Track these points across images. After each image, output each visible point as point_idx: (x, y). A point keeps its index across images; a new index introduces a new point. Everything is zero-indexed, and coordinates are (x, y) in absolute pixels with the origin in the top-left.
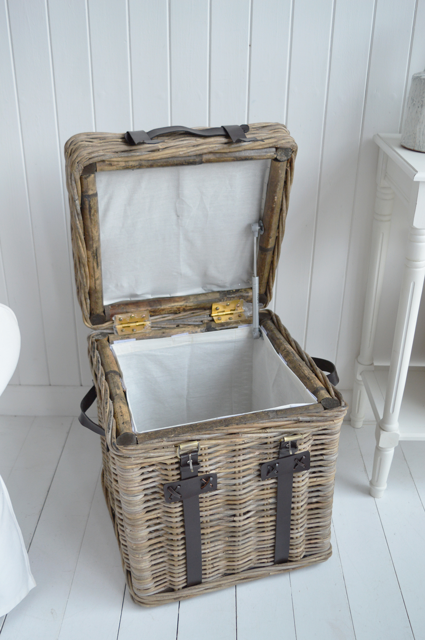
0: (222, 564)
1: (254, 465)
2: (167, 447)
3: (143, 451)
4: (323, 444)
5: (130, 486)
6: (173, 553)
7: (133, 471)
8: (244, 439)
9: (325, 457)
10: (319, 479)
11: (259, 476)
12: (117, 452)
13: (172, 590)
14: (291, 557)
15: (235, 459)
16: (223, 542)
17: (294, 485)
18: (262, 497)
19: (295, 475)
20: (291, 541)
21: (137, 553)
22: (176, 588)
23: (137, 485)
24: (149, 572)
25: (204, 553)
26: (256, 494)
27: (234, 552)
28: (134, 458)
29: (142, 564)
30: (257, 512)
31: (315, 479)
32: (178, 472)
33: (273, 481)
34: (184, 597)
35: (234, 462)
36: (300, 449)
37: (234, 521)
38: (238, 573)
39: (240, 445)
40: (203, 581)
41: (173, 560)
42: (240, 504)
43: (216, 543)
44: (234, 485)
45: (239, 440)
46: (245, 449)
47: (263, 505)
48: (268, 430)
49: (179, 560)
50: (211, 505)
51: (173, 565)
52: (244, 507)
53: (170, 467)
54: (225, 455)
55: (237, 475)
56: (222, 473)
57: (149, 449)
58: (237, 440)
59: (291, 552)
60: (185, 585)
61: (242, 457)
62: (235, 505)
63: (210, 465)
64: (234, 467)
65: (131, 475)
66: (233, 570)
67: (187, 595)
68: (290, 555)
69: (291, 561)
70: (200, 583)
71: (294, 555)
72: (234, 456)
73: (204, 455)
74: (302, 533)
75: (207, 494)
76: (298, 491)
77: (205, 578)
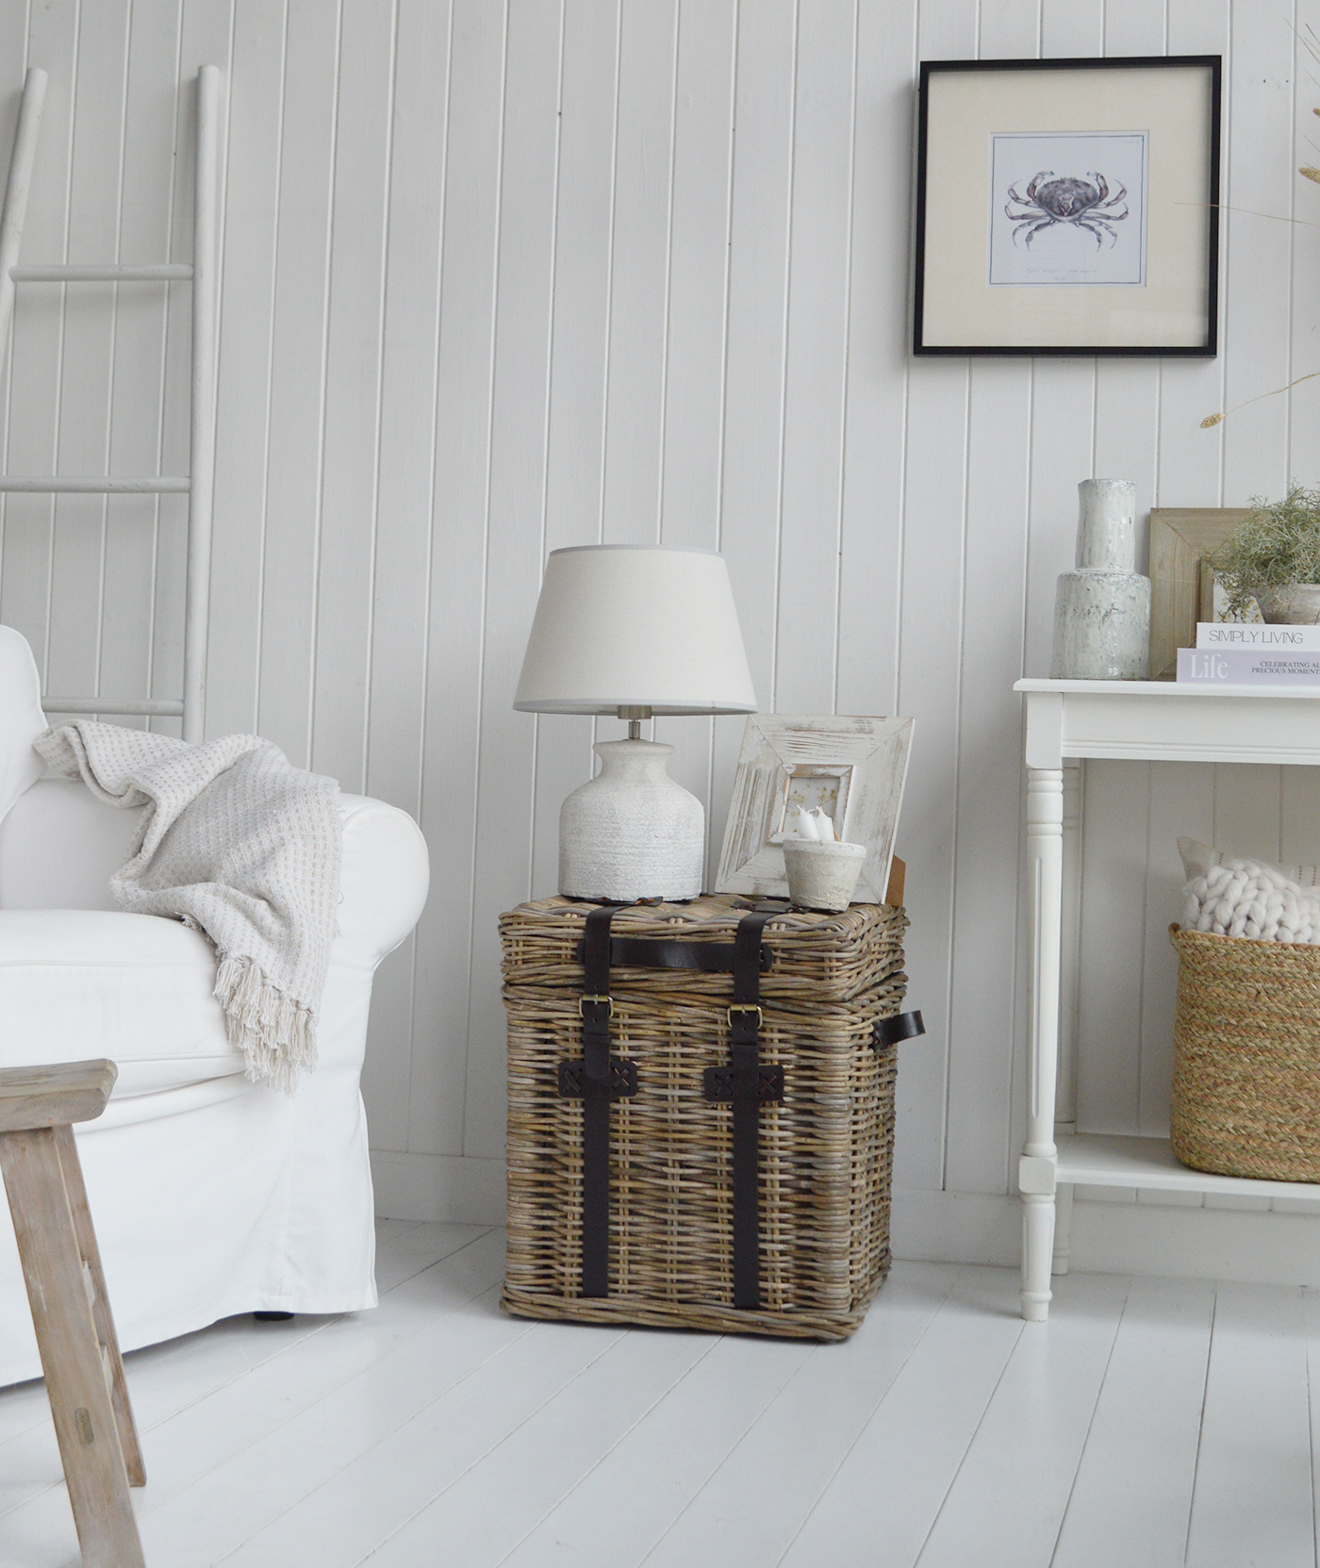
0: (647, 1272)
1: (697, 1072)
3: (538, 996)
4: (811, 1068)
5: (516, 1057)
6: (566, 1208)
8: (680, 1015)
9: (817, 1096)
10: (810, 1140)
11: (706, 1096)
13: (561, 1294)
14: (766, 1300)
15: (666, 1050)
16: (647, 1220)
17: (762, 1131)
18: (712, 1143)
19: (763, 1110)
20: (761, 1257)
22: (566, 1289)
23: (525, 1057)
24: (527, 1238)
25: (616, 1233)
26: (702, 1133)
27: (665, 1247)
30: (703, 1174)
31: (804, 1139)
32: (582, 1047)
33: (730, 1114)
34: (574, 1313)
35: (667, 1055)
36: (771, 1061)
37: (664, 1176)
38: (672, 1300)
39: (676, 1024)
40: (610, 1294)
41: (565, 1226)
42: (674, 1140)
43: (636, 1219)
44: (665, 1098)
45: (674, 1014)
46: (683, 1034)
47: (714, 1160)
48: (717, 1010)
49: (574, 1227)
50: (631, 1132)
51: (565, 1238)
52: (681, 1151)
53: (570, 1035)
54: (653, 1038)
55: (669, 1081)
56: (648, 1070)
57: (547, 997)
58: (669, 1014)
59: (762, 1284)
60: (580, 1289)
61: (678, 1049)
62: (666, 1140)
63: (631, 1048)
64: (667, 1065)
65: (520, 1038)
66: (664, 1291)
67: (580, 1311)
68: (763, 1294)
69: (767, 1310)
70: (606, 1297)
71: (770, 1296)
72: (667, 1044)
73: (621, 1027)
74: (781, 1247)
75: (624, 1105)
76: (772, 1148)
77: (616, 1291)
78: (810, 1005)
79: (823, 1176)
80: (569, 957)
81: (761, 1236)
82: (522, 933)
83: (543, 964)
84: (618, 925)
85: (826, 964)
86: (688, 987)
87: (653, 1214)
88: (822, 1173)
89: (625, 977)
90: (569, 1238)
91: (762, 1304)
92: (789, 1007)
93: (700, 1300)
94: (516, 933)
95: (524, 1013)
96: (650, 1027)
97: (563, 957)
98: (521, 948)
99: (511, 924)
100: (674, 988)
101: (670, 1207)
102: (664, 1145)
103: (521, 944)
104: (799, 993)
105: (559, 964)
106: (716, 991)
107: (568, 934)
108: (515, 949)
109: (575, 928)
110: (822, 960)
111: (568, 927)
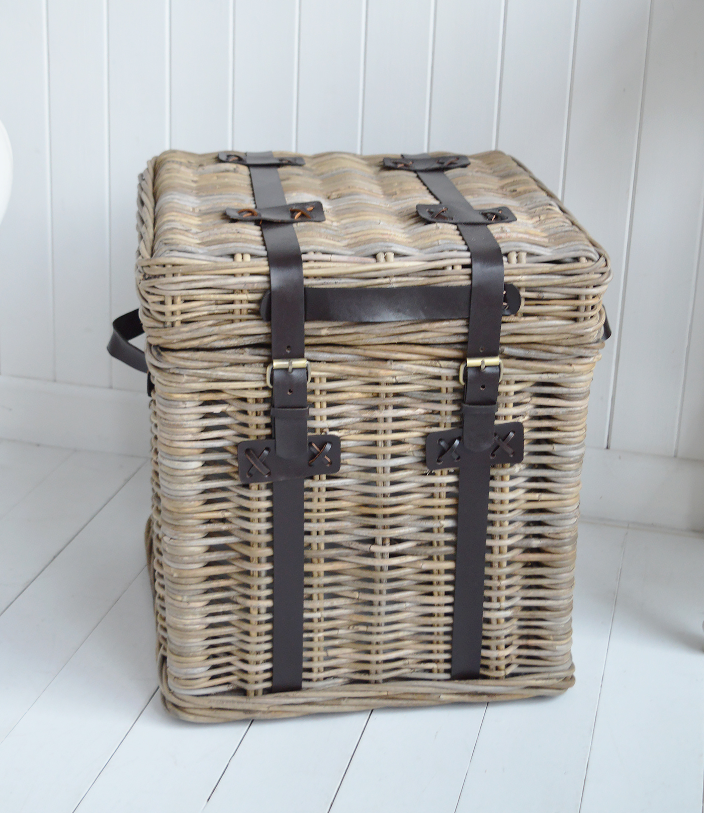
0: (346, 655)
1: (414, 435)
2: (250, 363)
3: (206, 364)
4: (549, 418)
5: (178, 438)
6: (249, 603)
7: (184, 406)
8: (395, 373)
9: (556, 448)
10: (544, 496)
11: (424, 462)
12: (157, 360)
13: (243, 692)
14: (487, 667)
15: (376, 414)
16: (348, 601)
17: (492, 495)
18: (429, 512)
19: (493, 472)
20: (485, 626)
21: (179, 591)
22: (250, 687)
23: (190, 437)
24: (199, 640)
25: (311, 620)
26: (418, 502)
27: (370, 629)
28: (188, 375)
29: (187, 617)
30: (418, 545)
31: (536, 496)
32: (267, 420)
33: (452, 479)
34: (264, 712)
35: (376, 420)
36: (505, 417)
37: (371, 555)
38: (376, 682)
39: (388, 384)
40: (305, 685)
41: (248, 622)
42: (385, 516)
43: (336, 602)
44: (373, 470)
45: (385, 373)
46: (397, 395)
47: (430, 530)
48: (443, 363)
49: (259, 623)
50: (327, 510)
51: (247, 633)
52: (392, 527)
53: (252, 407)
54: (359, 402)
55: (380, 450)
56: (351, 440)
57: (217, 364)
58: (382, 372)
59: (484, 653)
60: (268, 685)
61: (391, 413)
62: (374, 516)
63: (330, 418)
64: (375, 432)
65: (181, 415)
66: (367, 672)
67: (271, 709)
68: (484, 662)
69: (486, 677)
70: (298, 688)
71: (493, 664)
72: (375, 408)
73: (318, 393)
74: (508, 613)
75: (320, 483)
76: (501, 512)
77: (310, 680)
78: (560, 349)
79: (557, 533)
80: (245, 311)
81: (486, 605)
82: (182, 286)
83: (211, 322)
84: (312, 268)
85: (582, 302)
86: (405, 339)
87: (356, 595)
88: (558, 529)
89: (324, 332)
90: (253, 634)
91: (482, 672)
92: (533, 354)
93: (409, 675)
94: (174, 287)
95: (187, 385)
96: (354, 390)
97: (237, 312)
98: (180, 306)
99: (164, 276)
100: (386, 340)
101: (378, 587)
102: (372, 521)
103: (178, 300)
104: (548, 338)
105: (232, 321)
106: (442, 340)
107: (245, 283)
108: (169, 307)
109: (252, 274)
110: (577, 297)
111: (242, 275)
